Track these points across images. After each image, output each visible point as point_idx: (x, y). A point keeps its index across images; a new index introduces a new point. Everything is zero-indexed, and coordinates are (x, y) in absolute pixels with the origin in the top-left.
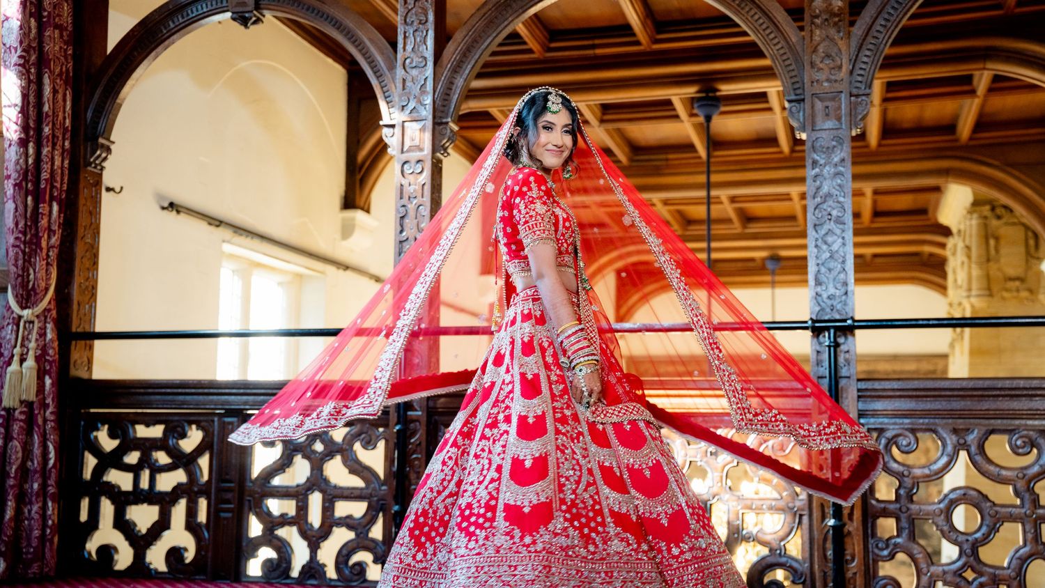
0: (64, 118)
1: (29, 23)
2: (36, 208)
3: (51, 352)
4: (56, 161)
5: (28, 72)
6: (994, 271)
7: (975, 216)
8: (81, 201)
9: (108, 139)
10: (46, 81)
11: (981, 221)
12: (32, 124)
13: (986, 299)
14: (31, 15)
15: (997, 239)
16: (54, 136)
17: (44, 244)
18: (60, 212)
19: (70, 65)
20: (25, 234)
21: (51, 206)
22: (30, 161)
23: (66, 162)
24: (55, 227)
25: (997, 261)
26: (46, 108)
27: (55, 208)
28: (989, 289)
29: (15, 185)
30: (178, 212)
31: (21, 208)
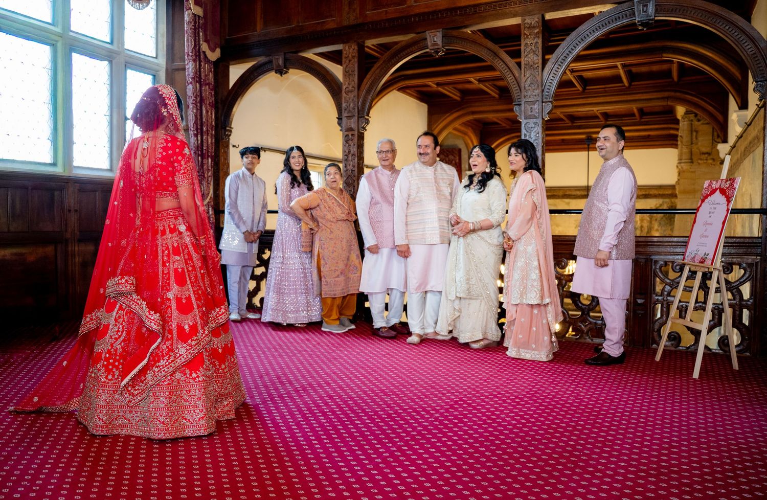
0: (212, 122)
1: (196, 85)
2: (202, 161)
3: (211, 219)
4: (210, 140)
5: (197, 106)
6: (695, 149)
7: (686, 119)
8: (221, 154)
9: (230, 127)
10: (204, 108)
11: (689, 122)
12: (199, 127)
13: (689, 164)
14: (197, 82)
15: (697, 132)
16: (207, 130)
17: (206, 176)
18: (212, 161)
19: (213, 99)
20: (199, 172)
21: (208, 160)
22: (199, 142)
23: (213, 140)
24: (210, 168)
25: (697, 144)
26: (204, 120)
27: (210, 160)
28: (691, 159)
29: (194, 153)
30: (265, 151)
31: (197, 162)
